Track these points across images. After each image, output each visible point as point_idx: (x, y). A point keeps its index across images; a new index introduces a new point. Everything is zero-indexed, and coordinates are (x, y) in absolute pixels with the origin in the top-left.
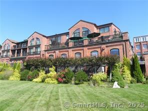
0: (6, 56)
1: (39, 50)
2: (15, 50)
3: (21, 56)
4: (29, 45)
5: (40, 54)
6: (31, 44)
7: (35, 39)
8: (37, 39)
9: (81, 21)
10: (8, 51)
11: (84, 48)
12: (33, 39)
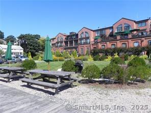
0: (61, 46)
1: (88, 41)
2: (67, 42)
3: (74, 46)
4: (79, 37)
5: (89, 44)
6: (81, 36)
7: (85, 33)
8: (86, 32)
9: (123, 18)
10: (61, 42)
11: (129, 40)
12: (83, 33)
